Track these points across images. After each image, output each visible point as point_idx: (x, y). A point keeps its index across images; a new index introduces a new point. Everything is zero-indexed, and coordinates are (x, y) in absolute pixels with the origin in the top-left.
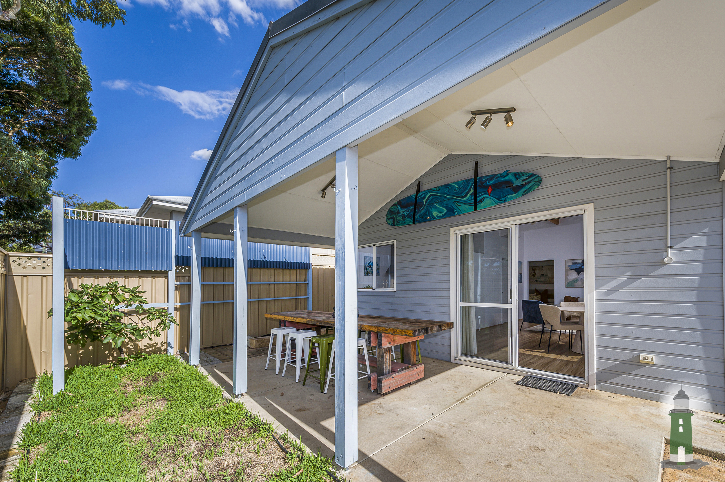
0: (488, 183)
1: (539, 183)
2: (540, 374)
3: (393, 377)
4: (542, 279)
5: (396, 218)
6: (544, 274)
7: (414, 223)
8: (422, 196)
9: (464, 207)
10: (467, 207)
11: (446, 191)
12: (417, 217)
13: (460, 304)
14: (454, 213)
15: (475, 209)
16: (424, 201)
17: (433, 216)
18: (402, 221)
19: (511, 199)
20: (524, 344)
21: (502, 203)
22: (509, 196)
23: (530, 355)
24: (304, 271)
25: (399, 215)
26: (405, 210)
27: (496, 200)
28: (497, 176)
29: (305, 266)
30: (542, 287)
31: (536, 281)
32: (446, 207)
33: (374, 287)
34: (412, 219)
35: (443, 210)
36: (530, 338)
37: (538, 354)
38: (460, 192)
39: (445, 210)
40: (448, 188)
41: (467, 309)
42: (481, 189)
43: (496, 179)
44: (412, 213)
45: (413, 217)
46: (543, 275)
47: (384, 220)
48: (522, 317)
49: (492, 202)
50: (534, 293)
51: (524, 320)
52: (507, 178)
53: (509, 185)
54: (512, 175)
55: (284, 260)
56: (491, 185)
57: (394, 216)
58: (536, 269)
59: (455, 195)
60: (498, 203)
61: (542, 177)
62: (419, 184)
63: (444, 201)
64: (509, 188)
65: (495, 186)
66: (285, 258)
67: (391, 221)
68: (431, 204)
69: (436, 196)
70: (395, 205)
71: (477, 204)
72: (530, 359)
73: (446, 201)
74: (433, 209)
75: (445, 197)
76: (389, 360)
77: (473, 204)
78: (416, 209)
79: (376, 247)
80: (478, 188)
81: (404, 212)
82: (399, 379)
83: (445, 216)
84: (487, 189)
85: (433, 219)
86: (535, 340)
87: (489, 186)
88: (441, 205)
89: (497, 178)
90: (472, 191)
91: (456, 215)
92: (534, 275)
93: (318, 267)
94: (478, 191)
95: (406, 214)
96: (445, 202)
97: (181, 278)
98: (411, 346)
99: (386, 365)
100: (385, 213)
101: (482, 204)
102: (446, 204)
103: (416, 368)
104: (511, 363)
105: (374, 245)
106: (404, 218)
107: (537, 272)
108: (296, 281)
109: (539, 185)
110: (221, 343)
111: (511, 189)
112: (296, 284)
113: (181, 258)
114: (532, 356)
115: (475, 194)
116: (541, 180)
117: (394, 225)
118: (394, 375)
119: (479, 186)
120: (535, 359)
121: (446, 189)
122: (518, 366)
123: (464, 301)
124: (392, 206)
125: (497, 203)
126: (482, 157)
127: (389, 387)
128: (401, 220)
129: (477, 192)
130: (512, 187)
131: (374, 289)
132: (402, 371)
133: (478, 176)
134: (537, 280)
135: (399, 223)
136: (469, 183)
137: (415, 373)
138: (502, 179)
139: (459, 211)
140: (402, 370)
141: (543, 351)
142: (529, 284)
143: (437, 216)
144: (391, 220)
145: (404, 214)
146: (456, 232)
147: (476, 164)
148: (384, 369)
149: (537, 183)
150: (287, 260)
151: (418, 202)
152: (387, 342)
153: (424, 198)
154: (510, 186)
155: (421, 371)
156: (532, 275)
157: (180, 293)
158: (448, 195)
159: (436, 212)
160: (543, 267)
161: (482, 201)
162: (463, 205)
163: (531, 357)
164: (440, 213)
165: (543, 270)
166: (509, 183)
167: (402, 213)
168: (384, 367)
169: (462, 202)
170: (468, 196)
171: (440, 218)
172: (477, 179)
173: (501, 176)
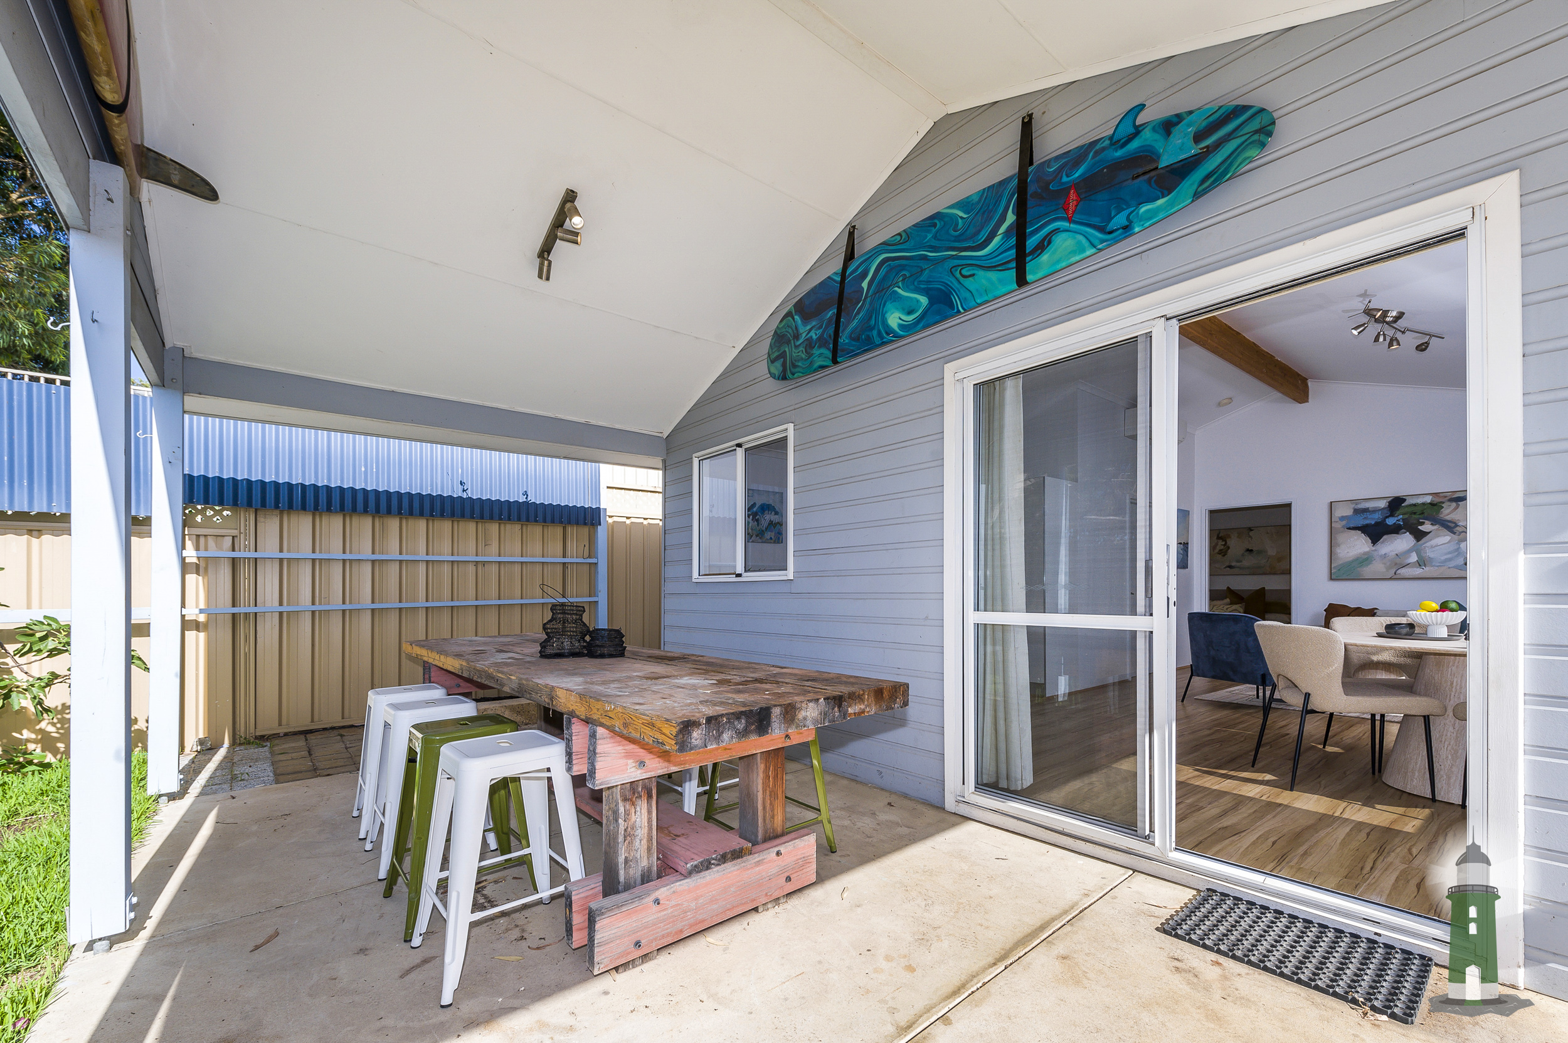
0: (1065, 179)
1: (1263, 137)
2: (1262, 890)
3: (657, 902)
4: (1249, 561)
5: (791, 356)
6: (1254, 549)
7: (835, 361)
8: (860, 270)
9: (984, 279)
10: (993, 275)
11: (929, 236)
12: (844, 339)
13: (974, 617)
14: (951, 305)
15: (1022, 281)
16: (865, 285)
17: (889, 331)
18: (806, 360)
19: (1150, 218)
20: (1196, 748)
21: (1117, 241)
22: (1144, 209)
23: (1222, 794)
24: (585, 530)
25: (798, 343)
26: (814, 323)
27: (1092, 235)
28: (1098, 147)
29: (589, 517)
30: (1247, 584)
31: (1230, 567)
32: (926, 292)
33: (740, 569)
34: (829, 349)
35: (918, 301)
36: (1215, 726)
37: (1252, 791)
38: (971, 230)
39: (924, 300)
40: (935, 225)
41: (999, 635)
42: (1040, 205)
43: (1093, 157)
44: (831, 331)
45: (831, 342)
46: (1250, 551)
47: (762, 368)
48: (1188, 661)
49: (1079, 243)
50: (1223, 599)
51: (1195, 671)
52: (1135, 145)
53: (1141, 171)
54: (1154, 129)
55: (522, 499)
56: (1075, 186)
57: (787, 350)
58: (1229, 536)
59: (957, 244)
60: (1102, 241)
61: (1275, 115)
62: (852, 232)
63: (922, 270)
64: (1142, 178)
65: (1090, 186)
66: (526, 494)
67: (777, 368)
68: (883, 291)
69: (897, 262)
70: (789, 314)
71: (1028, 259)
72: (1224, 813)
73: (927, 272)
74: (889, 305)
75: (925, 258)
76: (646, 830)
77: (1014, 264)
78: (843, 314)
79: (746, 450)
80: (1030, 203)
81: (810, 330)
82: (693, 905)
83: (926, 321)
84: (1062, 202)
85: (888, 337)
86: (1237, 734)
87: (1070, 188)
88: (912, 287)
89: (1097, 153)
90: (1011, 218)
91: (959, 311)
92: (1223, 552)
93: (628, 522)
94: (1031, 213)
95: (814, 337)
96: (925, 276)
97: (210, 539)
98: (762, 767)
99: (629, 850)
100: (765, 346)
101: (1045, 257)
102: (928, 282)
103: (778, 853)
104: (1147, 832)
105: (739, 445)
106: (808, 350)
107: (1233, 542)
108: (564, 556)
109: (1263, 145)
110: (337, 721)
111: (1149, 181)
112: (564, 564)
113: (199, 483)
114: (1228, 797)
115: (1020, 231)
116: (1273, 123)
117: (784, 378)
118: (662, 893)
119: (1036, 195)
120: (1245, 812)
121: (929, 231)
122: (1174, 845)
123: (989, 607)
124: (781, 321)
125: (1096, 242)
126: (1047, 96)
127: (638, 944)
128: (802, 359)
129: (1028, 220)
130: (1153, 174)
131: (739, 575)
132: (708, 868)
133: (1031, 163)
134: (1233, 564)
135: (798, 366)
136: (1001, 196)
137: (774, 871)
138: (1119, 153)
139: (968, 295)
140: (706, 865)
141: (1268, 777)
142: (1211, 575)
143: (900, 326)
144: (778, 364)
145: (811, 337)
146: (960, 376)
147: (1027, 126)
148: (621, 866)
149: (1256, 137)
150: (532, 499)
151: (847, 290)
152: (623, 761)
153: (864, 275)
154: (1144, 173)
155: (805, 861)
156: (1217, 551)
157: (206, 581)
158: (934, 249)
159: (897, 314)
160: (1250, 529)
161: (1041, 247)
162: (981, 273)
163: (1225, 803)
164: (910, 313)
165: (1250, 537)
166: (1145, 160)
167: (804, 335)
168: (621, 859)
169: (978, 263)
170: (997, 240)
171: (909, 329)
172: (1027, 175)
173: (1115, 142)
